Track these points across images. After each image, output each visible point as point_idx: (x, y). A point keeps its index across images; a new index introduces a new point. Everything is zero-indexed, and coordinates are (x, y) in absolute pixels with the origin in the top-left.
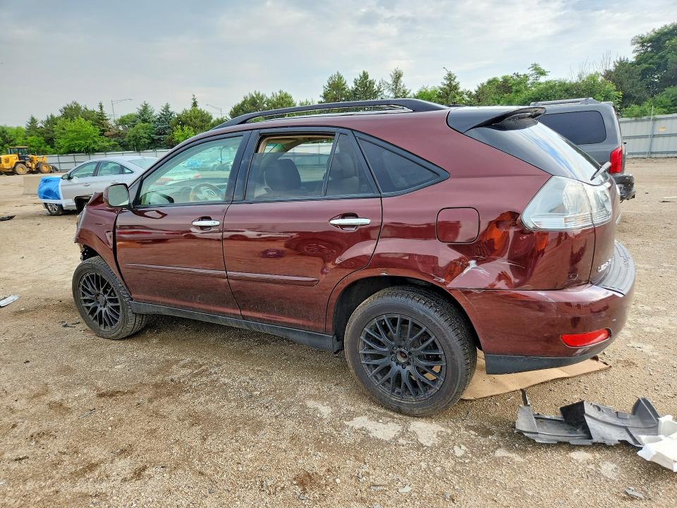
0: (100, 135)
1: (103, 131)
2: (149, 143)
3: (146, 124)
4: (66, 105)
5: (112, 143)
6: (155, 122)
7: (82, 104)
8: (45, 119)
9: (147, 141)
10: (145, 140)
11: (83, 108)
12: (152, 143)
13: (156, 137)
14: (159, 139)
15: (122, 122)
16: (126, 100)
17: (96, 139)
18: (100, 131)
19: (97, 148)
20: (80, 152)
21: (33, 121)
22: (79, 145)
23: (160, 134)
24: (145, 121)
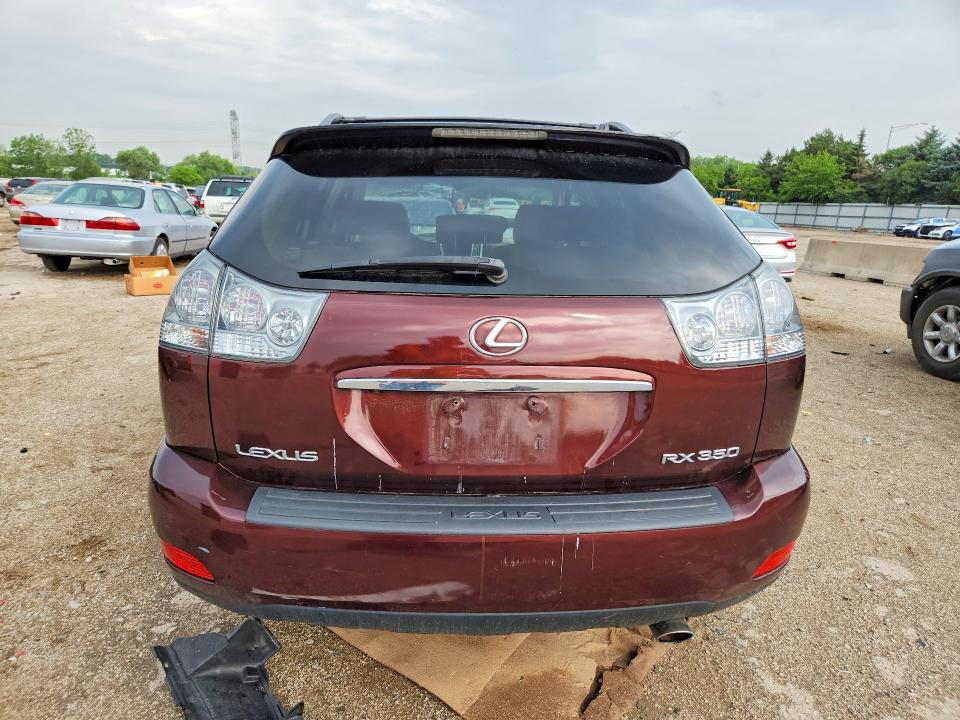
0: (845, 177)
1: (853, 172)
2: (912, 192)
3: (921, 162)
4: (814, 135)
5: (857, 190)
6: (936, 159)
7: (837, 133)
8: (782, 154)
9: (910, 189)
10: (908, 187)
11: (836, 139)
12: (917, 193)
13: (929, 184)
14: (933, 187)
15: (887, 159)
16: (917, 124)
17: (836, 183)
18: (846, 171)
19: (831, 196)
20: (806, 200)
21: (769, 156)
22: (808, 191)
23: (939, 180)
24: (922, 157)
